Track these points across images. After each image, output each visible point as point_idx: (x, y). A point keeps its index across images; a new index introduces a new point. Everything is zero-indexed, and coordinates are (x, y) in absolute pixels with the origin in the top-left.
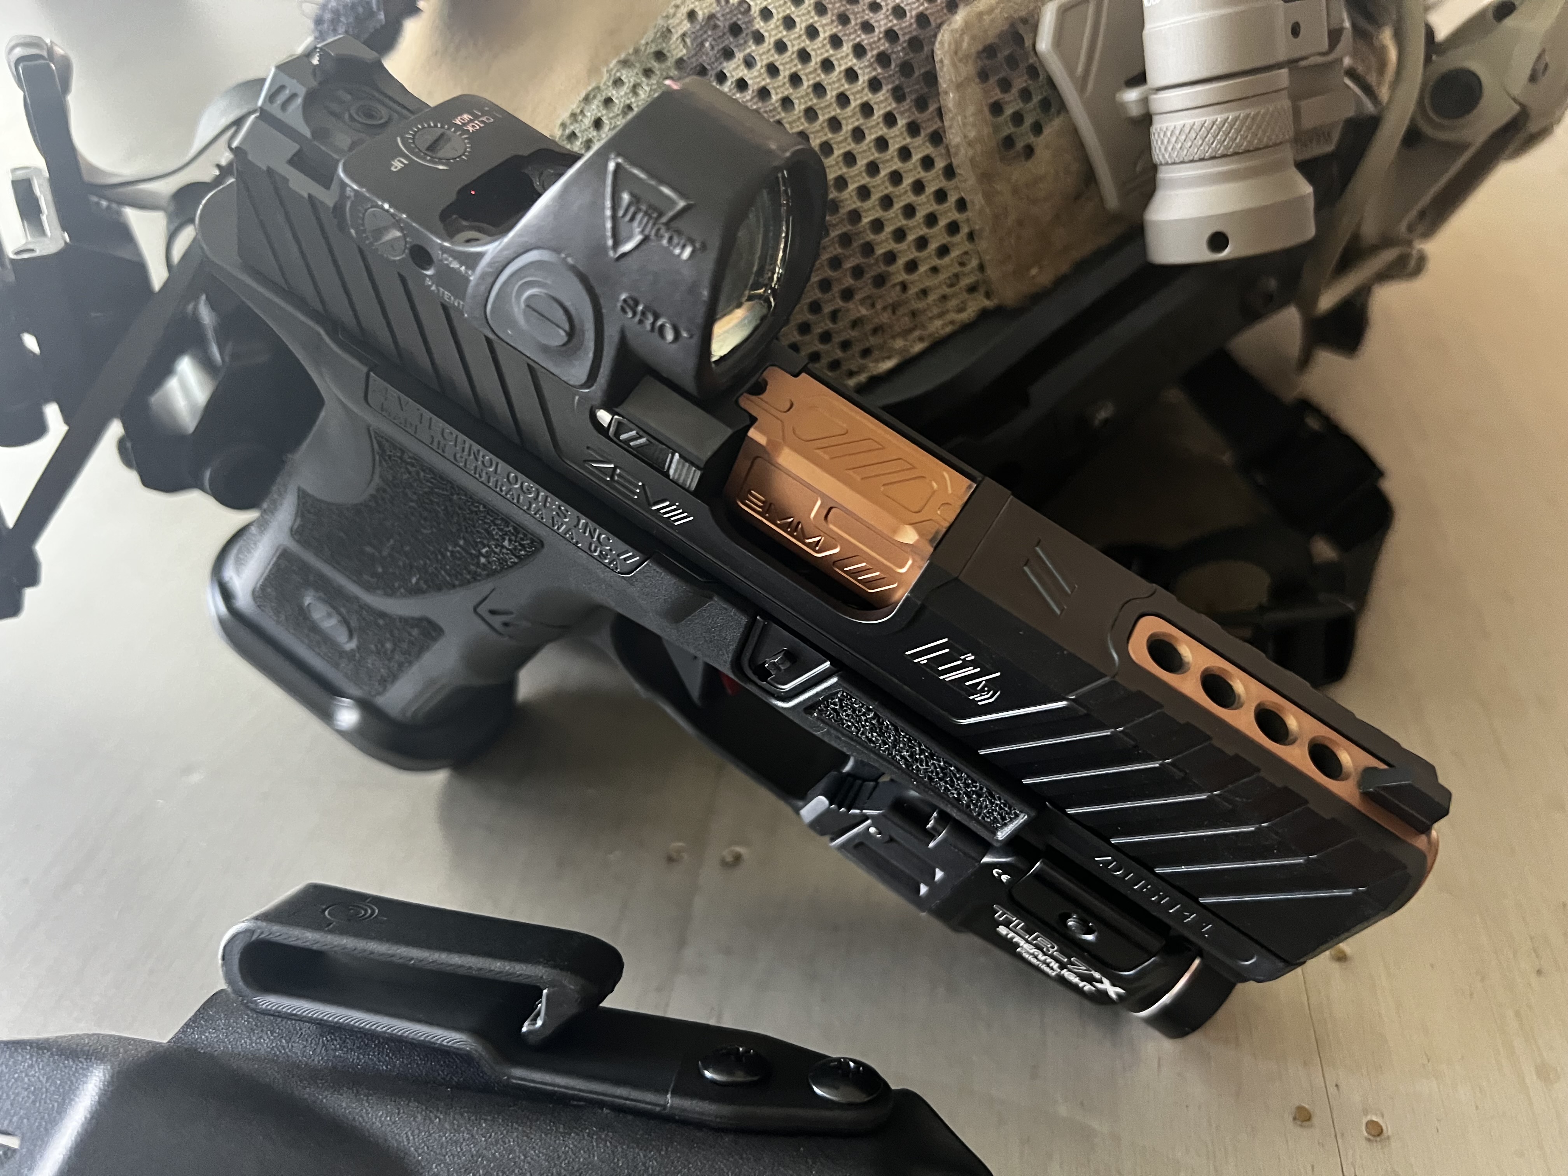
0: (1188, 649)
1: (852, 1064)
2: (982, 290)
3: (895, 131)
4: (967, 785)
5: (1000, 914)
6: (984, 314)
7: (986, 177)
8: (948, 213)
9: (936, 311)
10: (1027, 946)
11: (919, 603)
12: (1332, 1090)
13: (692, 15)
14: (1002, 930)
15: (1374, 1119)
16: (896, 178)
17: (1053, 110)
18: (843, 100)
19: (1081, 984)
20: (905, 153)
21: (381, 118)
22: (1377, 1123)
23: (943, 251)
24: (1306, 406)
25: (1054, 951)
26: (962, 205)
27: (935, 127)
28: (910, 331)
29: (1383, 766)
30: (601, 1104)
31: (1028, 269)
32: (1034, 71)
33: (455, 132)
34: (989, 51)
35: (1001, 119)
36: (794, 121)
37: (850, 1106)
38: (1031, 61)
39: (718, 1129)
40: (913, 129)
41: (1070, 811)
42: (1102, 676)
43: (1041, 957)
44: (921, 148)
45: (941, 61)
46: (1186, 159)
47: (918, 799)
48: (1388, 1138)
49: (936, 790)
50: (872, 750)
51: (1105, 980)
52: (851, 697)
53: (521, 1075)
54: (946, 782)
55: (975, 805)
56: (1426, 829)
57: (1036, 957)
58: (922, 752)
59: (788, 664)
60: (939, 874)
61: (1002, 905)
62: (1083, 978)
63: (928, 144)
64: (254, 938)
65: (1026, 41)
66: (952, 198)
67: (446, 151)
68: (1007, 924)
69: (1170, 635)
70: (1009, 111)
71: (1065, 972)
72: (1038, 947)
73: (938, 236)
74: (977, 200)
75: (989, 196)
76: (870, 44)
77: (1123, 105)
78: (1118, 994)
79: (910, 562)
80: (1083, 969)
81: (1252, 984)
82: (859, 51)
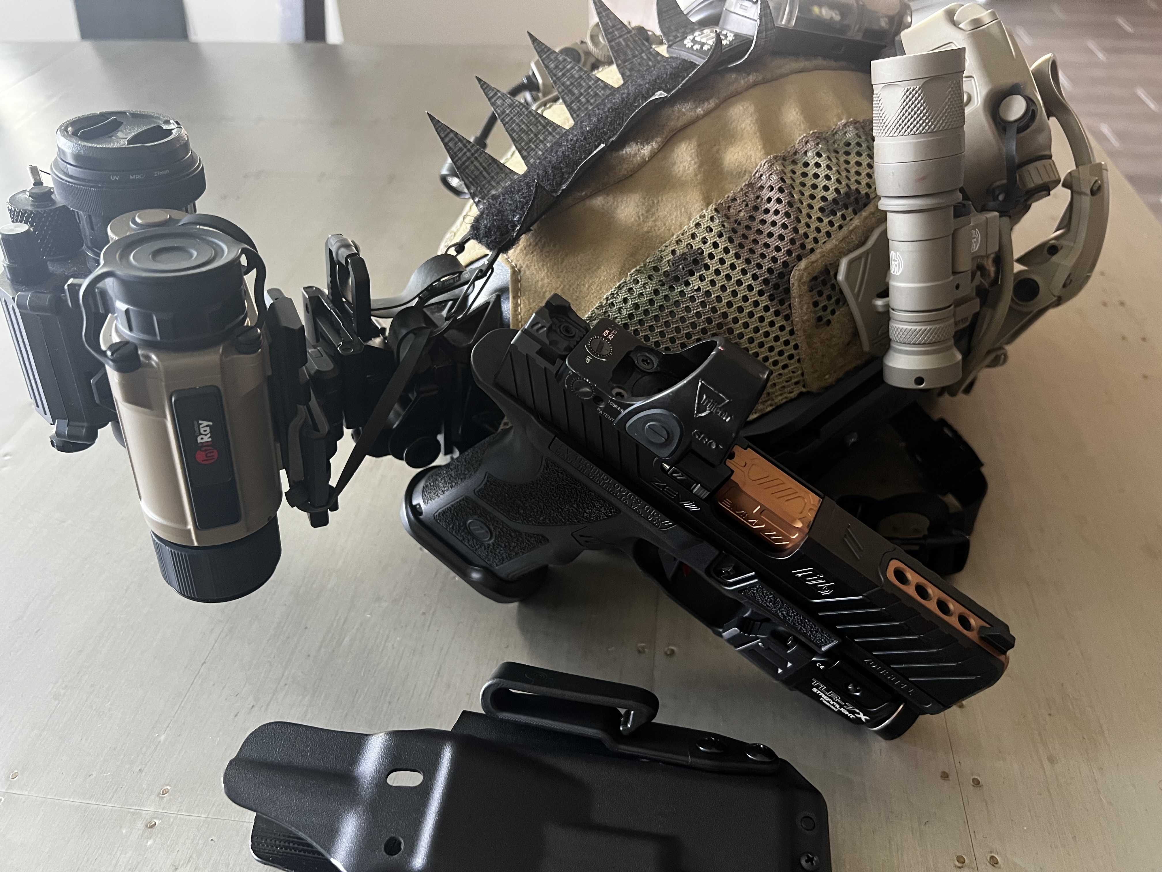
0: (910, 575)
1: (762, 746)
2: (802, 384)
3: (768, 314)
4: (811, 627)
5: (815, 683)
6: (801, 394)
7: (809, 337)
8: (789, 350)
9: (779, 393)
10: (825, 697)
11: (803, 553)
12: (957, 765)
13: (673, 252)
14: (815, 690)
15: (976, 777)
16: (767, 334)
17: (841, 303)
18: (745, 299)
19: (849, 715)
20: (772, 324)
21: (572, 333)
22: (977, 779)
23: (785, 367)
24: (943, 422)
25: (838, 699)
26: (796, 347)
27: (787, 312)
28: (766, 401)
29: (988, 626)
30: (658, 761)
31: (825, 375)
32: (833, 287)
33: (605, 340)
34: (815, 278)
35: (817, 309)
36: (722, 307)
37: (762, 763)
38: (833, 282)
39: (712, 772)
40: (777, 313)
41: (856, 640)
42: (877, 586)
43: (832, 702)
44: (780, 321)
45: (793, 284)
46: (907, 342)
47: (784, 632)
48: (982, 785)
49: (796, 629)
50: (768, 610)
51: (861, 713)
52: (763, 588)
53: (624, 748)
54: (801, 626)
55: (814, 636)
56: (1004, 653)
57: (829, 702)
58: (793, 612)
59: (734, 572)
60: (789, 665)
61: (817, 679)
62: (850, 712)
63: (783, 320)
64: (499, 687)
65: (831, 272)
66: (792, 344)
67: (604, 352)
68: (817, 687)
69: (903, 569)
70: (821, 305)
71: (842, 709)
72: (830, 698)
73: (783, 360)
74: (803, 346)
75: (810, 345)
76: (760, 274)
77: (875, 306)
78: (866, 719)
79: (797, 535)
80: (851, 708)
81: (928, 715)
82: (755, 277)
